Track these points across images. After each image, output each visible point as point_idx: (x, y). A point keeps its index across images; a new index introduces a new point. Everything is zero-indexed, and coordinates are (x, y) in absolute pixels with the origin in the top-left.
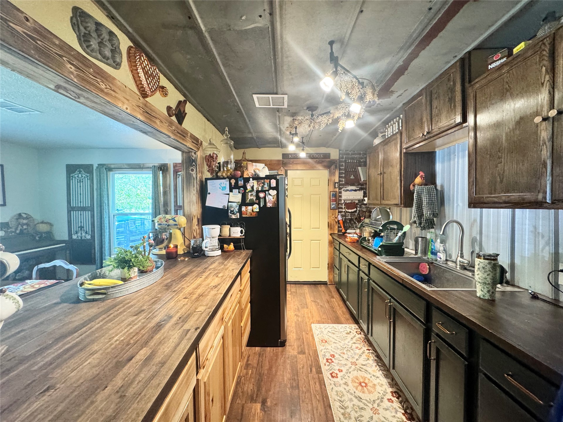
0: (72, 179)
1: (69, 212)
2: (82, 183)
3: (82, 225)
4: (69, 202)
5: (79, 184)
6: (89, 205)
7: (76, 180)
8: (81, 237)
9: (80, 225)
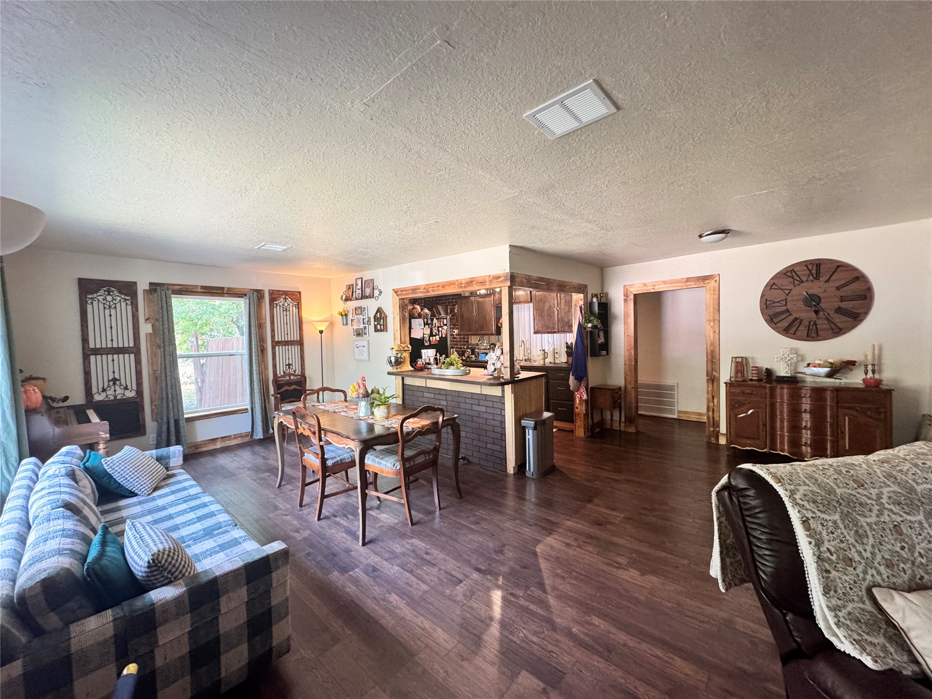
0: (92, 303)
1: (86, 358)
3: (117, 377)
4: (85, 340)
6: (132, 345)
7: (101, 305)
8: (115, 397)
9: (111, 378)
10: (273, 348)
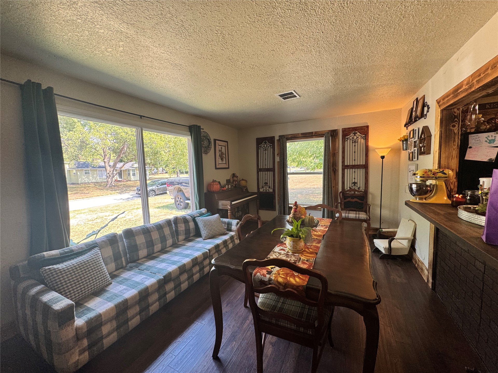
0: (260, 148)
1: (258, 173)
2: (266, 151)
3: (267, 182)
4: (258, 165)
5: (265, 152)
6: (272, 167)
7: (263, 149)
8: (266, 191)
9: (265, 182)
10: (343, 170)
